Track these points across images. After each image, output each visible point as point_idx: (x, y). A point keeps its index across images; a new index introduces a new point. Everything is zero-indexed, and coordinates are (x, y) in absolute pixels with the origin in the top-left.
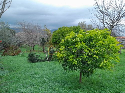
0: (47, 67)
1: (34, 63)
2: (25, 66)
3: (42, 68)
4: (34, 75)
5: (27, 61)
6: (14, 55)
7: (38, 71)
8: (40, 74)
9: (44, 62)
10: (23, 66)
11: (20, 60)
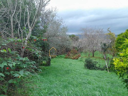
0: (105, 78)
1: (90, 70)
2: (80, 71)
3: (99, 77)
4: (86, 83)
5: (83, 67)
6: (74, 59)
7: (93, 80)
8: (93, 84)
9: (103, 71)
10: (78, 71)
11: (78, 64)
